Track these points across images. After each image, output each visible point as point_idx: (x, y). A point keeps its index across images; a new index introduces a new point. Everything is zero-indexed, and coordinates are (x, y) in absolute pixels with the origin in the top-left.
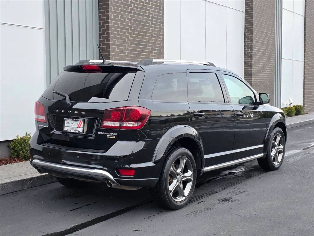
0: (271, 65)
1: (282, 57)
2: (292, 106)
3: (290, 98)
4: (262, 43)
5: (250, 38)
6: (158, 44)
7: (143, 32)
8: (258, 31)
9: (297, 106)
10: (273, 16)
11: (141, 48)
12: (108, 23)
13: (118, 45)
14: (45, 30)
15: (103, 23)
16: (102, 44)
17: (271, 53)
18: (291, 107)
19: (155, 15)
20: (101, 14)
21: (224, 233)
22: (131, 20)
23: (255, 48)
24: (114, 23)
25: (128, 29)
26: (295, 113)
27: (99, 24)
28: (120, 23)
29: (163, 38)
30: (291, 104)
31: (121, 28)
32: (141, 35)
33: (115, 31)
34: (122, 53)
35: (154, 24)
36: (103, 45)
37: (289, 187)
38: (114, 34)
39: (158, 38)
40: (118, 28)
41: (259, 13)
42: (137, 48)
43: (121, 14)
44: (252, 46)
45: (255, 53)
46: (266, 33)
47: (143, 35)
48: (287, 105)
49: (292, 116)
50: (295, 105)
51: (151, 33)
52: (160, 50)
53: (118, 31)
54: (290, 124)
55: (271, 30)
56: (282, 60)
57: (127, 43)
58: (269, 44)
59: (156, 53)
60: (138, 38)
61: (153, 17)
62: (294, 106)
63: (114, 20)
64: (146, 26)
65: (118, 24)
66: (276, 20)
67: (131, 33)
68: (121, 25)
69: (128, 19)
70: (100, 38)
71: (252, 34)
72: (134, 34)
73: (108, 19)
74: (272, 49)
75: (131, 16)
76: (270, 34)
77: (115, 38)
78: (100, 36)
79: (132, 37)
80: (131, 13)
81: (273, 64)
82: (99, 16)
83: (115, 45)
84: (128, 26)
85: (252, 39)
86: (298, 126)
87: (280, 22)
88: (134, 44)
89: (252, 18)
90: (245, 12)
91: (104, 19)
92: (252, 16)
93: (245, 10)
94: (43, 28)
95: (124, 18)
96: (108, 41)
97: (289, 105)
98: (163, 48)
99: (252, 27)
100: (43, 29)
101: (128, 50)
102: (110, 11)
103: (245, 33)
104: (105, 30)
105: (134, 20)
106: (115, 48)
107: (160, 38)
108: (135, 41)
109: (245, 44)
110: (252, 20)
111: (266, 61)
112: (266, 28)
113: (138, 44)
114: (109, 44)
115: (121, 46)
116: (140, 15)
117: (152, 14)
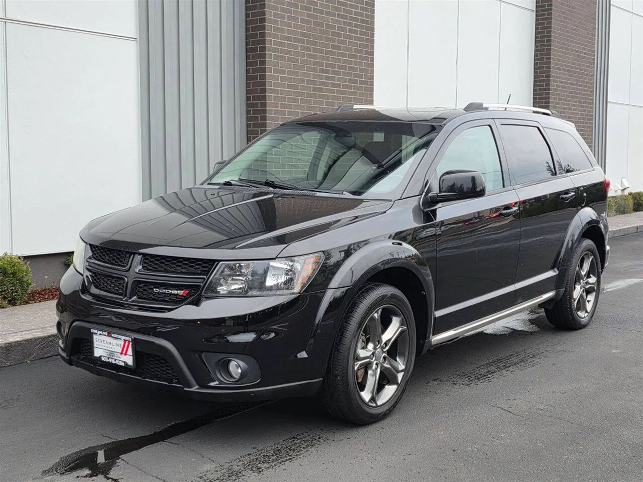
0: (587, 115)
1: (608, 100)
2: (626, 193)
3: (623, 179)
4: (568, 71)
5: (545, 60)
6: (361, 70)
7: (334, 47)
8: (562, 48)
9: (637, 193)
10: (592, 18)
11: (327, 78)
12: (264, 28)
13: (283, 72)
14: (139, 41)
15: (254, 29)
16: (252, 69)
17: (587, 91)
18: (626, 196)
19: (356, 13)
20: (250, 12)
21: (475, 448)
22: (309, 22)
23: (556, 81)
24: (276, 29)
25: (302, 41)
26: (631, 206)
27: (246, 31)
28: (286, 28)
29: (372, 60)
30: (625, 189)
31: (288, 39)
32: (328, 53)
33: (276, 43)
34: (290, 86)
35: (355, 32)
36: (254, 71)
37: (614, 353)
38: (275, 50)
39: (362, 60)
40: (283, 38)
41: (564, 13)
42: (320, 77)
43: (290, 11)
44: (549, 76)
45: (556, 90)
46: (577, 51)
47: (333, 53)
48: (616, 191)
49: (627, 213)
50: (633, 192)
51: (348, 49)
52: (367, 83)
53: (282, 44)
54: (621, 228)
55: (587, 46)
56: (608, 104)
57: (301, 68)
58: (583, 74)
59: (358, 88)
60: (323, 58)
61: (351, 18)
62: (630, 194)
63: (276, 22)
64: (339, 35)
65: (283, 31)
66: (597, 27)
67: (308, 49)
68: (289, 32)
69: (303, 21)
70: (247, 57)
71: (550, 54)
72: (315, 50)
73: (263, 20)
74: (588, 83)
75: (309, 16)
76: (585, 54)
77: (277, 57)
78: (248, 54)
79: (309, 56)
80: (309, 9)
81: (589, 111)
82: (247, 16)
83: (276, 71)
84: (302, 34)
85: (550, 63)
86: (637, 232)
87: (606, 32)
88: (315, 70)
89: (550, 23)
90: (537, 11)
91: (255, 21)
92: (551, 18)
93: (537, 7)
94: (136, 37)
95: (295, 19)
96: (264, 63)
97: (620, 191)
98: (372, 78)
99: (550, 41)
100: (136, 39)
101: (302, 81)
102: (266, 6)
103: (536, 51)
104: (258, 43)
105: (316, 24)
106: (276, 78)
107: (366, 59)
108: (315, 63)
109: (535, 73)
110: (550, 27)
111: (577, 106)
112: (576, 43)
113: (322, 71)
114: (264, 70)
115: (289, 73)
116: (328, 13)
117: (351, 12)
